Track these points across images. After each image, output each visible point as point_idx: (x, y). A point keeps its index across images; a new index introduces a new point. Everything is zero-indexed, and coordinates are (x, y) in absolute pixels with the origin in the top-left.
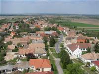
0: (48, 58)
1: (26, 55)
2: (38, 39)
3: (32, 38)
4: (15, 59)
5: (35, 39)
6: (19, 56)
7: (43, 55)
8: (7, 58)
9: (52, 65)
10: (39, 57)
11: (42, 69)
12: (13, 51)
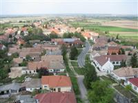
1: (37, 71)
2: (54, 49)
3: (46, 48)
6: (28, 72)
7: (61, 70)
8: (12, 75)
12: (20, 65)
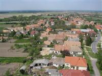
0: (84, 57)
1: (61, 52)
2: (73, 36)
3: (68, 35)
4: (50, 55)
5: (70, 36)
6: (55, 52)
7: (79, 53)
8: (43, 53)
9: (88, 65)
10: (74, 55)
11: (77, 67)
12: (48, 46)
